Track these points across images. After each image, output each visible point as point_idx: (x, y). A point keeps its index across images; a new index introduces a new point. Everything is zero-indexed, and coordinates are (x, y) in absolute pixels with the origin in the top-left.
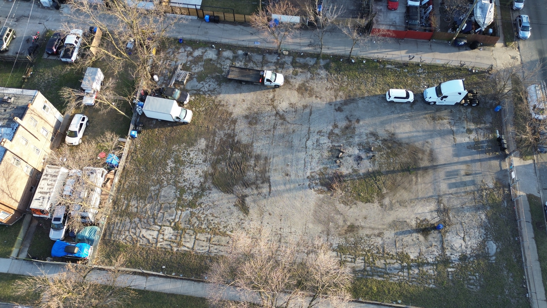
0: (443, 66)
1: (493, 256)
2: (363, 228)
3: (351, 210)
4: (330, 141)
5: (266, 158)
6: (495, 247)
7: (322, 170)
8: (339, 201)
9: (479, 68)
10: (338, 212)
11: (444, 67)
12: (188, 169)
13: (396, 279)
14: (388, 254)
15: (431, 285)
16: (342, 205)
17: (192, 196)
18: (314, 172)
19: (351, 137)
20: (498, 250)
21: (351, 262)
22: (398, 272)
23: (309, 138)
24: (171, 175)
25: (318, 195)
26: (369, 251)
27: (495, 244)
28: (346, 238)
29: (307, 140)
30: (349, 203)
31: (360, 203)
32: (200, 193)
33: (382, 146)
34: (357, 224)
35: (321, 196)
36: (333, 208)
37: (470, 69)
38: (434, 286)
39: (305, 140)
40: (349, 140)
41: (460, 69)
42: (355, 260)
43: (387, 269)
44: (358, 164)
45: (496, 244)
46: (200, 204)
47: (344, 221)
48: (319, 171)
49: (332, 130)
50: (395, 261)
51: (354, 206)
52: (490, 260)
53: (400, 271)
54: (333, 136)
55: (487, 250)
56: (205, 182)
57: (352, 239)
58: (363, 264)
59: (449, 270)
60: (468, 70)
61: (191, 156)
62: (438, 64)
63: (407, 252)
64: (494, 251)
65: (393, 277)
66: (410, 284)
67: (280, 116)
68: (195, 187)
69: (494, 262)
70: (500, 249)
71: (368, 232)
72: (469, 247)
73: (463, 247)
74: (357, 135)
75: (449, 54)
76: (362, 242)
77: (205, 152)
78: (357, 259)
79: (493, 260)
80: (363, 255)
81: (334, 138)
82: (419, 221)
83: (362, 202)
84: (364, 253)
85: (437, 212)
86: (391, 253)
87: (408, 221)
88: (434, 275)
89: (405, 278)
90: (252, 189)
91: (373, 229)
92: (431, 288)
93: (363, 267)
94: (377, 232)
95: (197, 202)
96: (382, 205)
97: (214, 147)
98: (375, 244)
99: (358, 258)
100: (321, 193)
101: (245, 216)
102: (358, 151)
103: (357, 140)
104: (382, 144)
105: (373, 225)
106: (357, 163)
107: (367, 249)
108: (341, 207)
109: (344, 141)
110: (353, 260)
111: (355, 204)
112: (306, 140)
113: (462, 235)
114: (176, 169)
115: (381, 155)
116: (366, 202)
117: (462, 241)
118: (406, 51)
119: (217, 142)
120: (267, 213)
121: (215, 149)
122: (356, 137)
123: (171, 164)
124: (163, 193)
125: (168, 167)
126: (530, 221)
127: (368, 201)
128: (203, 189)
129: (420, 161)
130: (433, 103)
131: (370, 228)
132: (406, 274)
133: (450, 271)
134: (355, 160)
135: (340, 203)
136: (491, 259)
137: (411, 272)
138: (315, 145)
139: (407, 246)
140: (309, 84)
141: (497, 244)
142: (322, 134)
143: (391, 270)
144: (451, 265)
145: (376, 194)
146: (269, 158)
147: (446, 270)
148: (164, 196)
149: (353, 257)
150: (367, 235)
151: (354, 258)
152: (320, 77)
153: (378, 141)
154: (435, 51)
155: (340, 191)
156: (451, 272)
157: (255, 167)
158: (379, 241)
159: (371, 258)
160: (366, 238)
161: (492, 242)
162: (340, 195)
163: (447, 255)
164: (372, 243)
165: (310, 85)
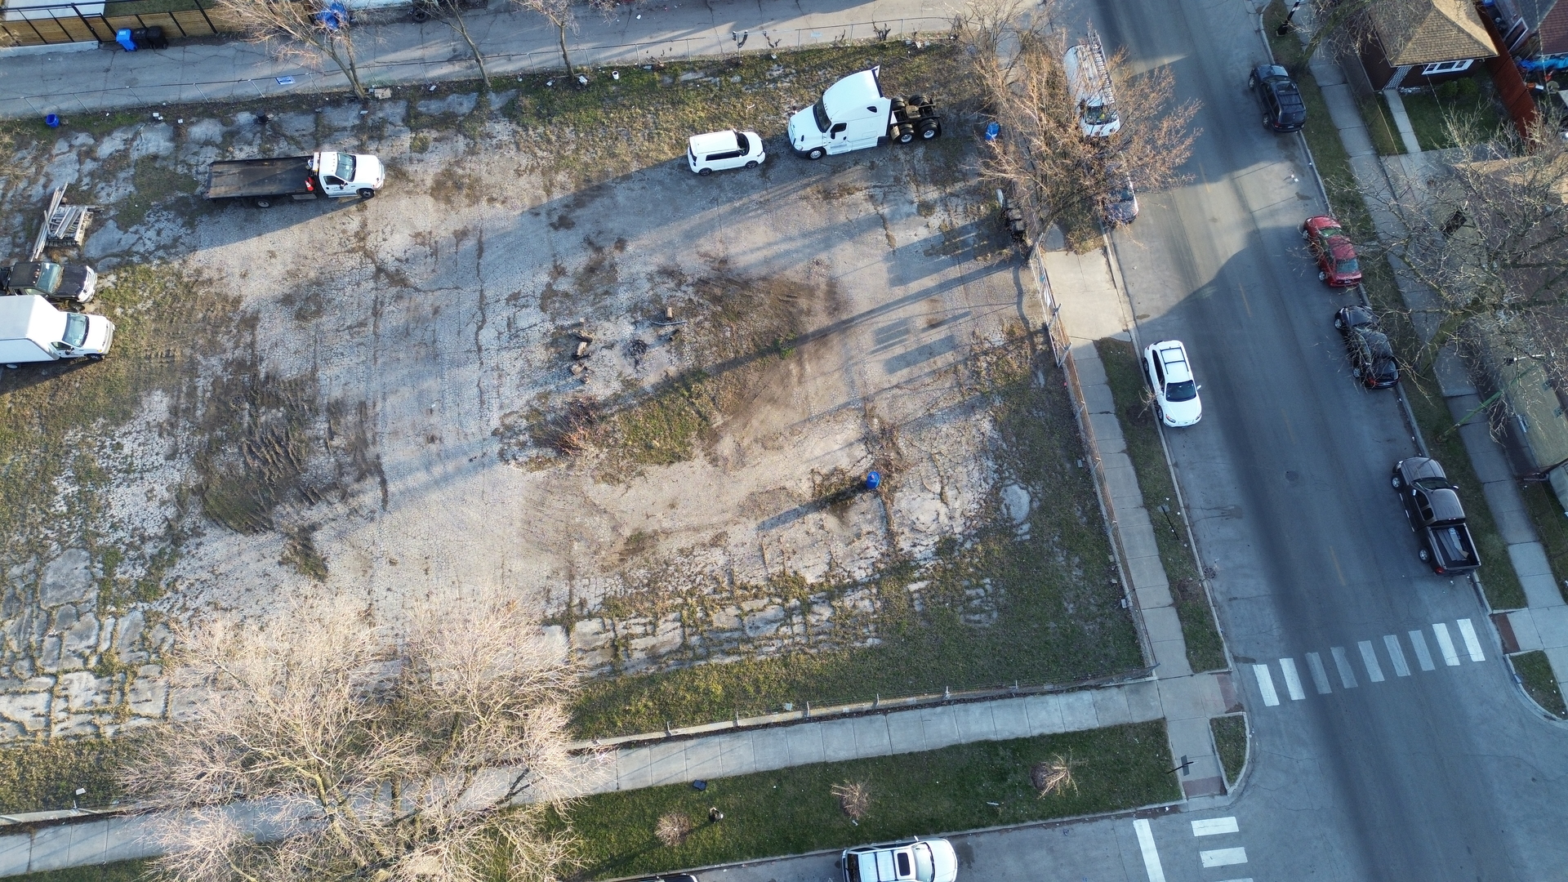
0: (835, 47)
1: (1022, 524)
2: (667, 533)
3: (631, 492)
4: (548, 317)
5: (362, 407)
6: (1024, 497)
7: (535, 404)
8: (593, 477)
9: (933, 35)
10: (594, 508)
11: (840, 48)
12: (120, 490)
13: (773, 649)
14: (744, 587)
15: (870, 641)
16: (603, 486)
17: (143, 565)
18: (511, 414)
19: (607, 293)
20: (1036, 505)
21: (646, 634)
22: (777, 630)
23: (484, 321)
24: (69, 519)
25: (530, 476)
26: (691, 593)
27: (1025, 492)
28: (622, 575)
29: (480, 328)
30: (622, 477)
31: (654, 471)
32: (168, 550)
33: (695, 299)
34: (650, 527)
35: (540, 475)
36: (580, 500)
37: (908, 42)
38: (877, 641)
39: (473, 327)
40: (603, 303)
41: (883, 47)
42: (655, 625)
43: (747, 628)
44: (637, 362)
45: (1026, 489)
46: (171, 585)
47: (614, 529)
48: (527, 408)
49: (549, 285)
50: (766, 600)
51: (638, 479)
52: (1016, 535)
53: (782, 626)
54: (554, 302)
55: (1005, 511)
56: (179, 517)
57: (642, 571)
58: (679, 631)
59: (913, 587)
60: (903, 44)
61: (126, 451)
62: (822, 44)
63: (795, 568)
64: (1026, 508)
65: (765, 645)
66: (813, 651)
67: (388, 275)
68: (150, 538)
69: (1028, 537)
70: (1040, 500)
71: (684, 541)
72: (957, 515)
73: (943, 519)
74: (622, 284)
75: (847, 11)
76: (670, 572)
77: (167, 429)
78: (660, 622)
79: (1026, 534)
80: (674, 608)
81: (557, 305)
82: (818, 479)
83: (659, 464)
84: (680, 601)
85: (866, 444)
86: (753, 582)
87: (788, 485)
88: (875, 612)
89: (798, 639)
90: (330, 503)
91: (697, 530)
92: (871, 648)
93: (678, 640)
94: (707, 536)
95: (160, 579)
96: (714, 461)
97: (195, 408)
98: (707, 570)
99: (663, 620)
100: (539, 464)
101: (316, 586)
102: (632, 328)
103: (624, 297)
104: (696, 293)
105: (695, 521)
106: (632, 361)
107: (685, 589)
108: (600, 492)
109: (589, 309)
110: (649, 628)
111: (641, 474)
112: (475, 329)
113: (937, 488)
114: (84, 497)
115: (698, 324)
116: (671, 462)
117: (938, 504)
118: (731, 24)
119: (205, 391)
120: (384, 561)
121: (199, 413)
122: (622, 289)
123: (64, 487)
124: (49, 579)
125: (59, 498)
126: (1112, 408)
127: (674, 458)
128: (175, 537)
129: (804, 319)
130: (817, 153)
131: (688, 529)
132: (798, 629)
133: (915, 592)
134: (625, 355)
135: (596, 482)
136: (1020, 532)
137: (812, 619)
138: (506, 335)
139: (794, 553)
140: (464, 169)
141: (1030, 489)
142: (522, 301)
143: (758, 627)
144: (916, 575)
145: (694, 434)
146: (370, 403)
147: (905, 590)
148: (54, 585)
149: (648, 620)
150: (681, 551)
151: (650, 623)
152: (494, 141)
153: (684, 288)
154: (810, 12)
155: (592, 449)
156: (919, 591)
157: (332, 439)
158: (718, 557)
159: (698, 609)
160: (679, 560)
161: (1016, 487)
162: (596, 461)
163: (902, 550)
164: (698, 569)
165: (468, 171)
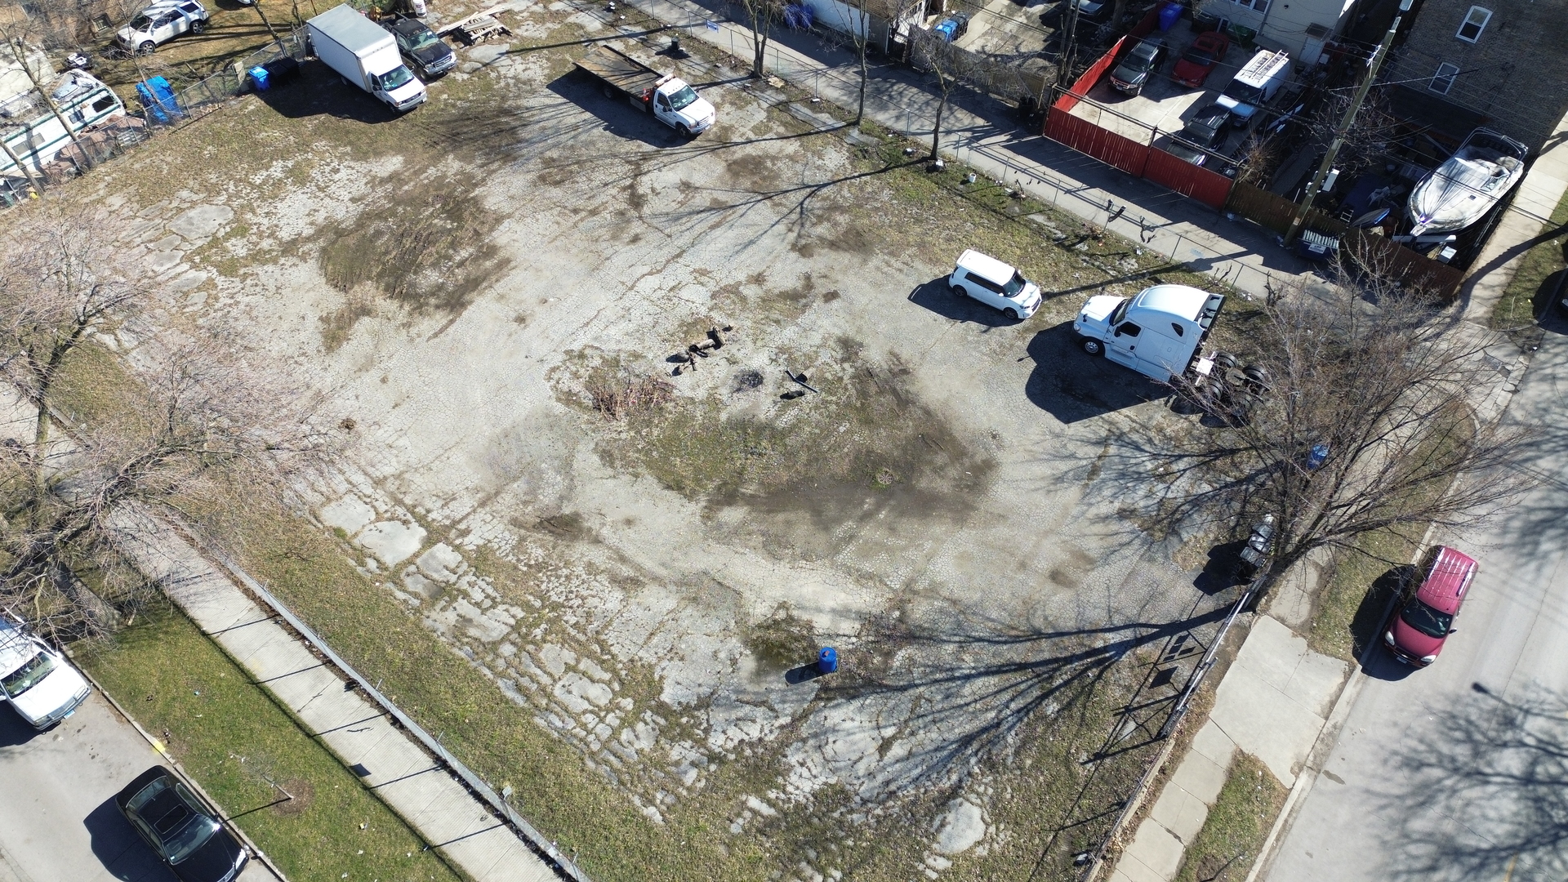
1: (942, 855)
2: (597, 541)
3: (611, 483)
4: (710, 303)
5: (504, 263)
6: (976, 831)
7: (623, 356)
8: (597, 444)
10: (566, 466)
12: (301, 196)
13: (559, 724)
14: (602, 645)
15: (651, 811)
16: (595, 459)
17: (249, 250)
18: (597, 348)
19: (777, 322)
20: (982, 851)
21: (477, 605)
22: (584, 712)
23: (659, 272)
24: (253, 189)
25: (553, 403)
26: (555, 607)
27: (982, 826)
28: (522, 539)
29: (650, 274)
30: (618, 463)
31: (650, 480)
32: (274, 254)
33: (846, 380)
34: (592, 523)
35: (560, 408)
36: (563, 452)
39: (646, 269)
40: (765, 327)
42: (494, 605)
43: (561, 683)
44: (739, 390)
45: (987, 825)
46: (245, 277)
47: (561, 498)
48: (614, 355)
49: (740, 283)
50: (607, 676)
51: (628, 477)
52: (922, 861)
53: (592, 712)
54: (728, 297)
55: (937, 823)
56: (308, 239)
57: (540, 551)
58: (507, 630)
59: (754, 802)
61: (336, 177)
63: (665, 673)
64: (965, 844)
65: (557, 714)
66: (591, 765)
67: (633, 195)
68: (276, 238)
69: (934, 876)
70: (991, 851)
71: (598, 556)
72: (881, 778)
73: (861, 769)
74: (797, 325)
76: (559, 572)
77: (374, 182)
78: (501, 607)
79: (934, 870)
80: (527, 607)
81: (729, 301)
82: (782, 615)
83: (660, 479)
84: (538, 604)
85: (863, 625)
86: (615, 650)
87: (747, 594)
88: (689, 789)
89: (591, 738)
90: (401, 307)
91: (623, 559)
92: (645, 818)
93: (495, 635)
94: (626, 571)
95: (246, 266)
96: (706, 518)
97: (407, 183)
98: (590, 602)
99: (505, 607)
100: (569, 398)
101: (319, 351)
102: (767, 361)
103: (788, 334)
104: (852, 378)
106: (736, 386)
107: (554, 598)
108: (587, 460)
109: (749, 323)
110: (488, 603)
111: (636, 476)
112: (646, 272)
113: (889, 732)
114: (278, 184)
115: (824, 402)
116: (669, 487)
117: (872, 748)
119: (427, 178)
120: (381, 374)
121: (406, 188)
122: (794, 328)
123: (277, 169)
124: (192, 213)
125: (265, 174)
126: (1188, 837)
127: (676, 486)
128: (290, 248)
129: (927, 470)
130: (1091, 345)
131: (617, 551)
132: (604, 732)
133: (751, 810)
134: (736, 377)
135: (595, 450)
136: (930, 861)
137: (625, 735)
138: (660, 293)
139: (682, 659)
140: (774, 165)
141: (992, 829)
142: (704, 279)
143: (570, 692)
144: (772, 795)
145: (718, 482)
146: (513, 264)
147: (744, 797)
148: (190, 222)
149: (494, 594)
150: (590, 564)
151: (493, 599)
152: (820, 162)
153: (846, 365)
155: (623, 423)
156: (755, 812)
157: (458, 267)
158: (613, 599)
159: (543, 626)
160: (579, 570)
161: (976, 812)
162: (614, 435)
163: (785, 756)
164: (585, 593)
165: (775, 168)
